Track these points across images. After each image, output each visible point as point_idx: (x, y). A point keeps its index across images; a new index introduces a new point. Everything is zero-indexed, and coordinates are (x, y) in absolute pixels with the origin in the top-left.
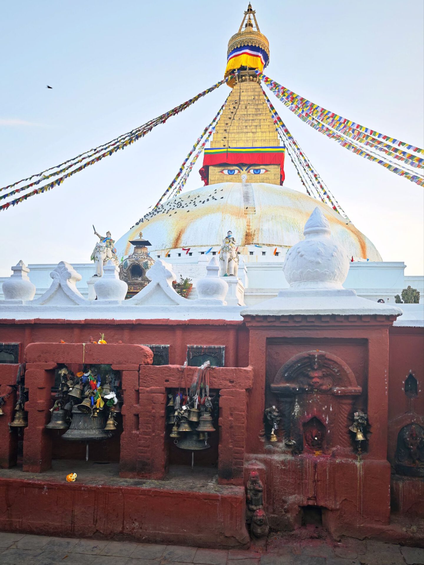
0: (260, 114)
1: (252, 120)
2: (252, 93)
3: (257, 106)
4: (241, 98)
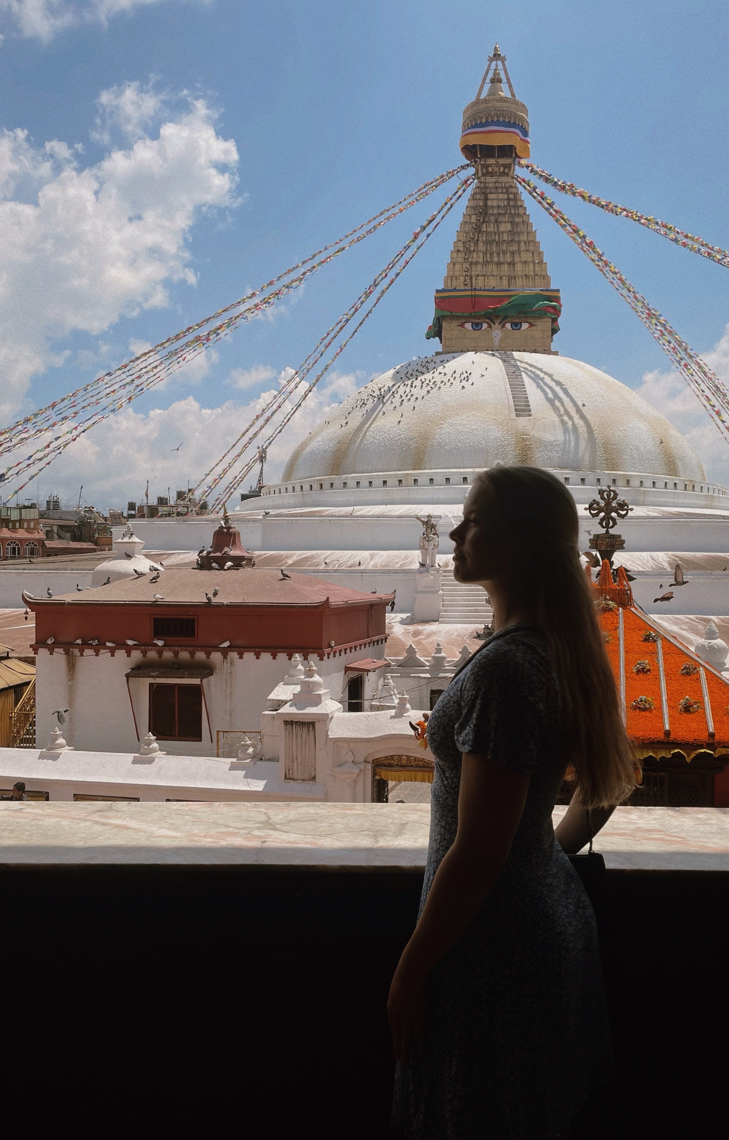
0: (518, 232)
1: (507, 242)
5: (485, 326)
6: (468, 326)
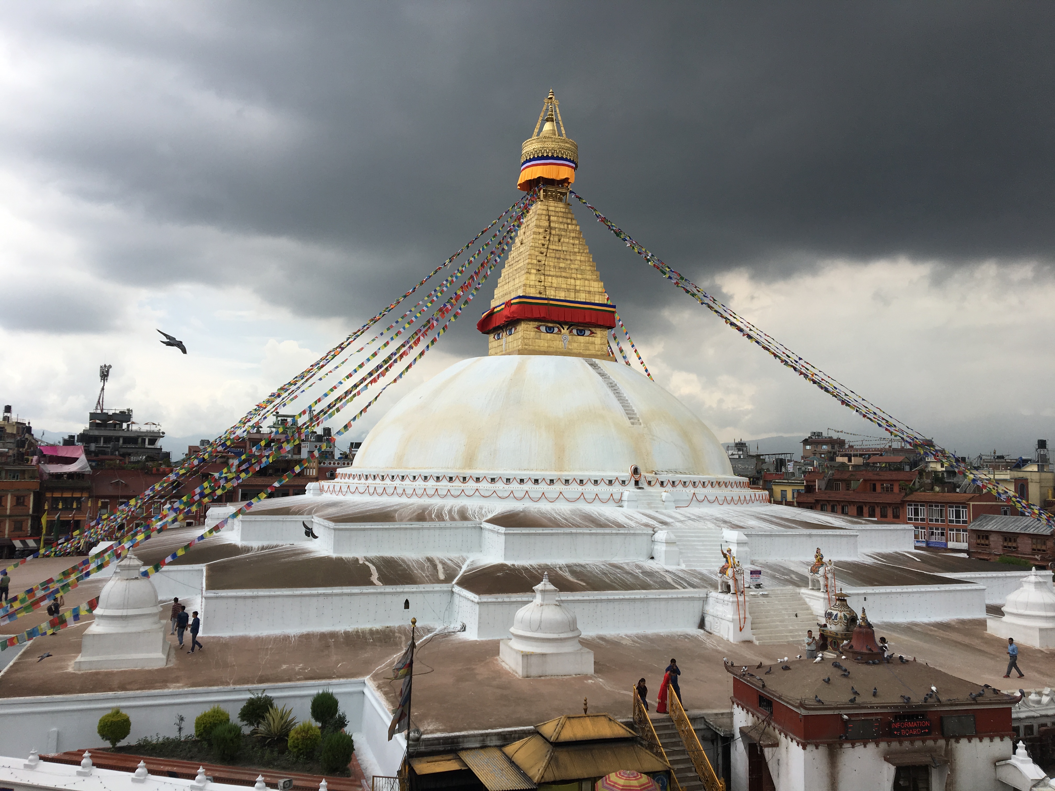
4: (551, 225)
5: (556, 330)
6: (543, 329)
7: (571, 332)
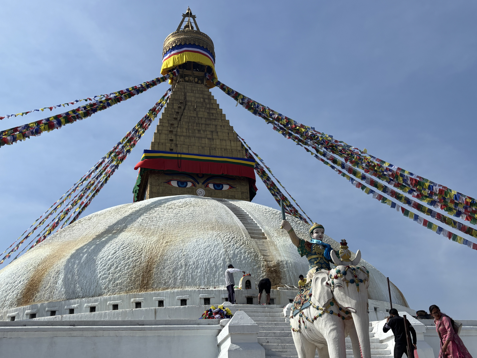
0: (214, 119)
1: (205, 124)
2: (201, 96)
3: (209, 110)
4: (187, 99)
5: (190, 185)
6: (174, 183)
7: (207, 186)
